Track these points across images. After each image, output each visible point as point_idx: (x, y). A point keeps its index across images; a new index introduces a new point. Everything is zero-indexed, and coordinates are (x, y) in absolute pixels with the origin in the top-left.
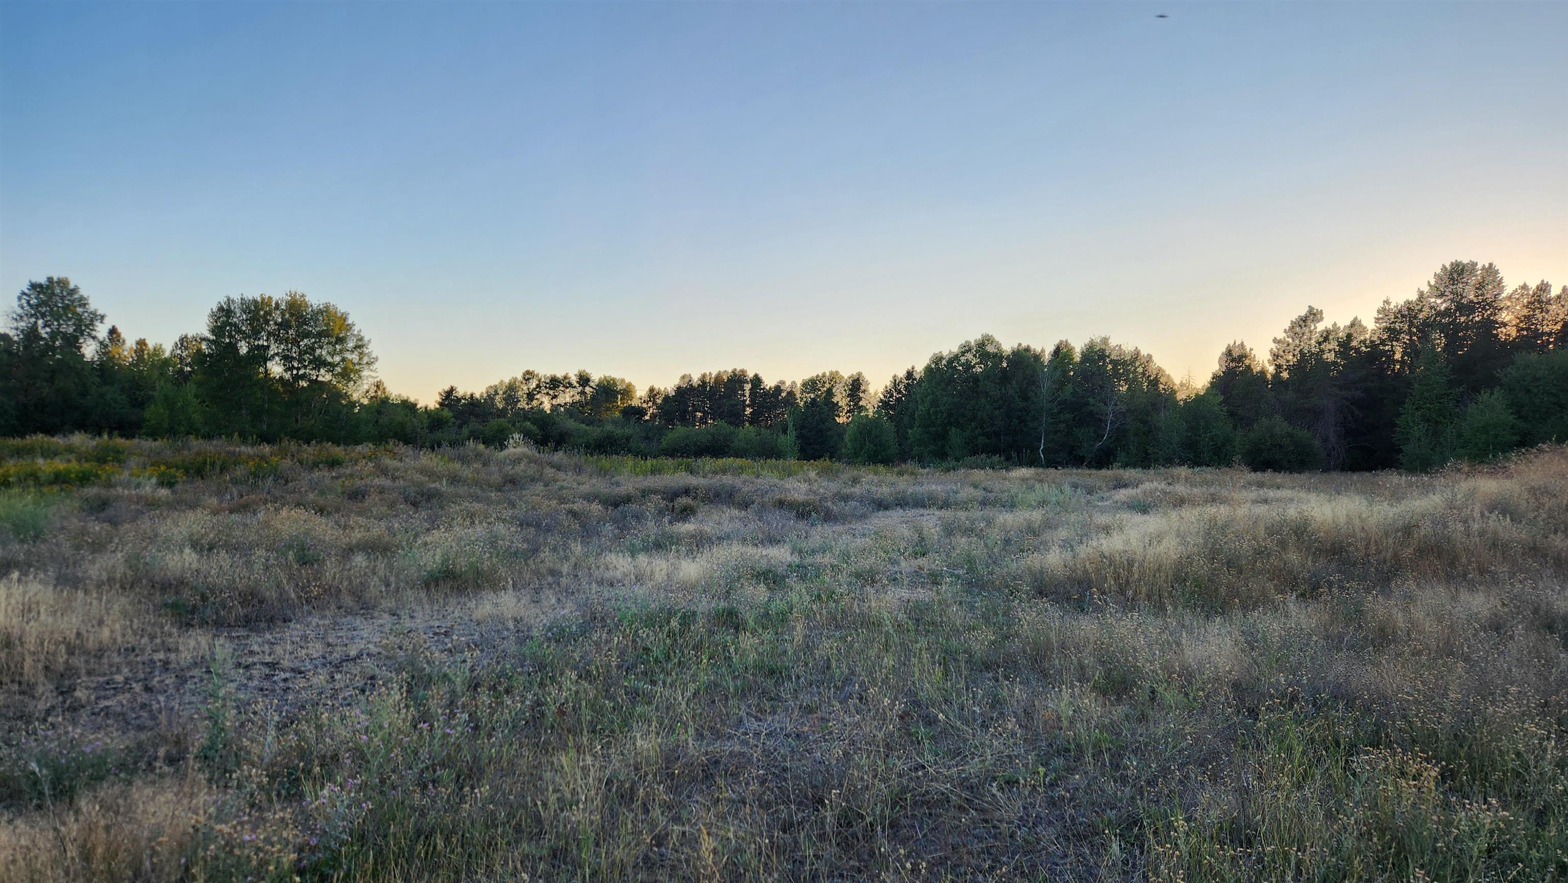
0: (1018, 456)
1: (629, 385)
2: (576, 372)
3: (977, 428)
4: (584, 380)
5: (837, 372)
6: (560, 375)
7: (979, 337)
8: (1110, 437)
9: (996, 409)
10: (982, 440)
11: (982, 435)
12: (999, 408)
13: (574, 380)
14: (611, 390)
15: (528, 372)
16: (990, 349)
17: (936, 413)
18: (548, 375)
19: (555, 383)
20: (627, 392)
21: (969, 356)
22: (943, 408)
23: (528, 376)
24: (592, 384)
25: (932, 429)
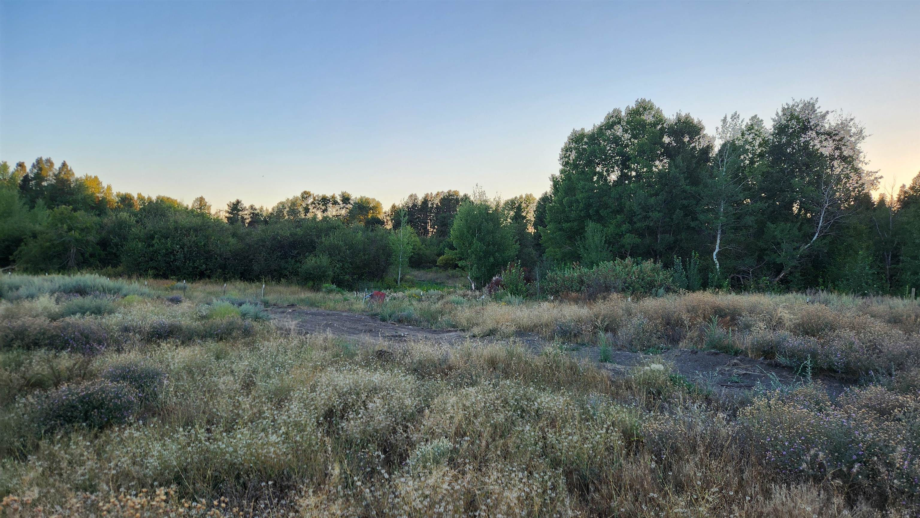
0: (683, 262)
1: (378, 203)
2: (340, 193)
3: (624, 222)
4: (346, 199)
5: (531, 195)
6: (329, 195)
7: (633, 105)
8: (824, 237)
9: (651, 196)
10: (629, 239)
11: (630, 232)
12: (656, 195)
13: (339, 199)
14: (364, 207)
15: (305, 193)
16: (648, 118)
17: (570, 205)
18: (321, 195)
19: (325, 200)
20: (376, 207)
21: (619, 131)
22: (579, 196)
23: (306, 195)
24: (352, 202)
25: (565, 225)
